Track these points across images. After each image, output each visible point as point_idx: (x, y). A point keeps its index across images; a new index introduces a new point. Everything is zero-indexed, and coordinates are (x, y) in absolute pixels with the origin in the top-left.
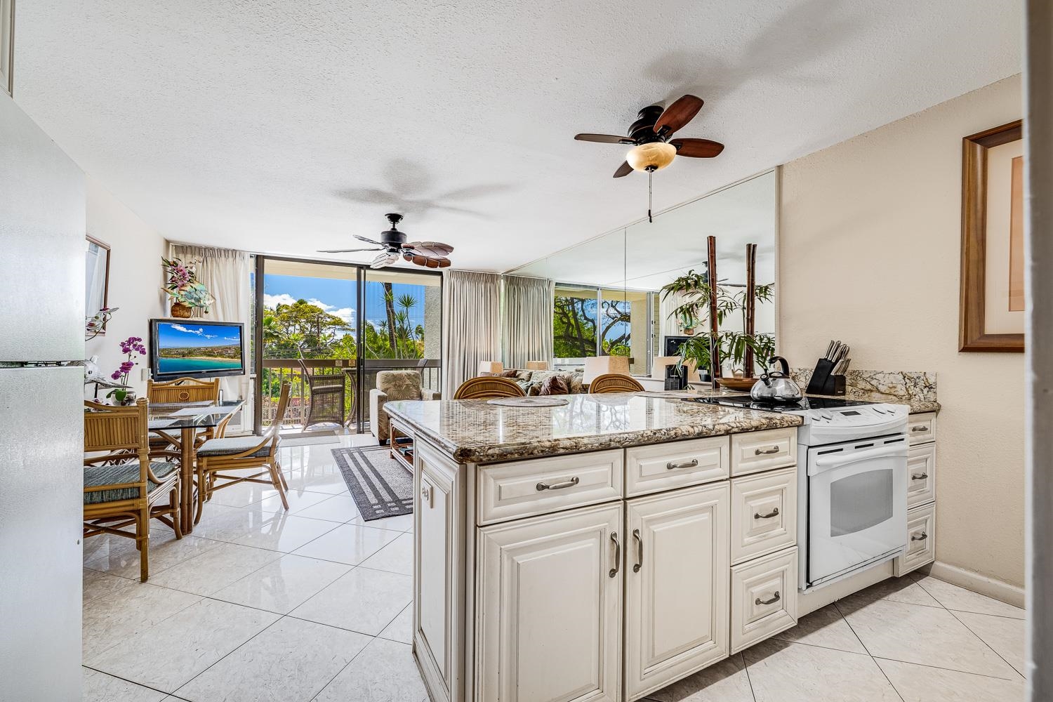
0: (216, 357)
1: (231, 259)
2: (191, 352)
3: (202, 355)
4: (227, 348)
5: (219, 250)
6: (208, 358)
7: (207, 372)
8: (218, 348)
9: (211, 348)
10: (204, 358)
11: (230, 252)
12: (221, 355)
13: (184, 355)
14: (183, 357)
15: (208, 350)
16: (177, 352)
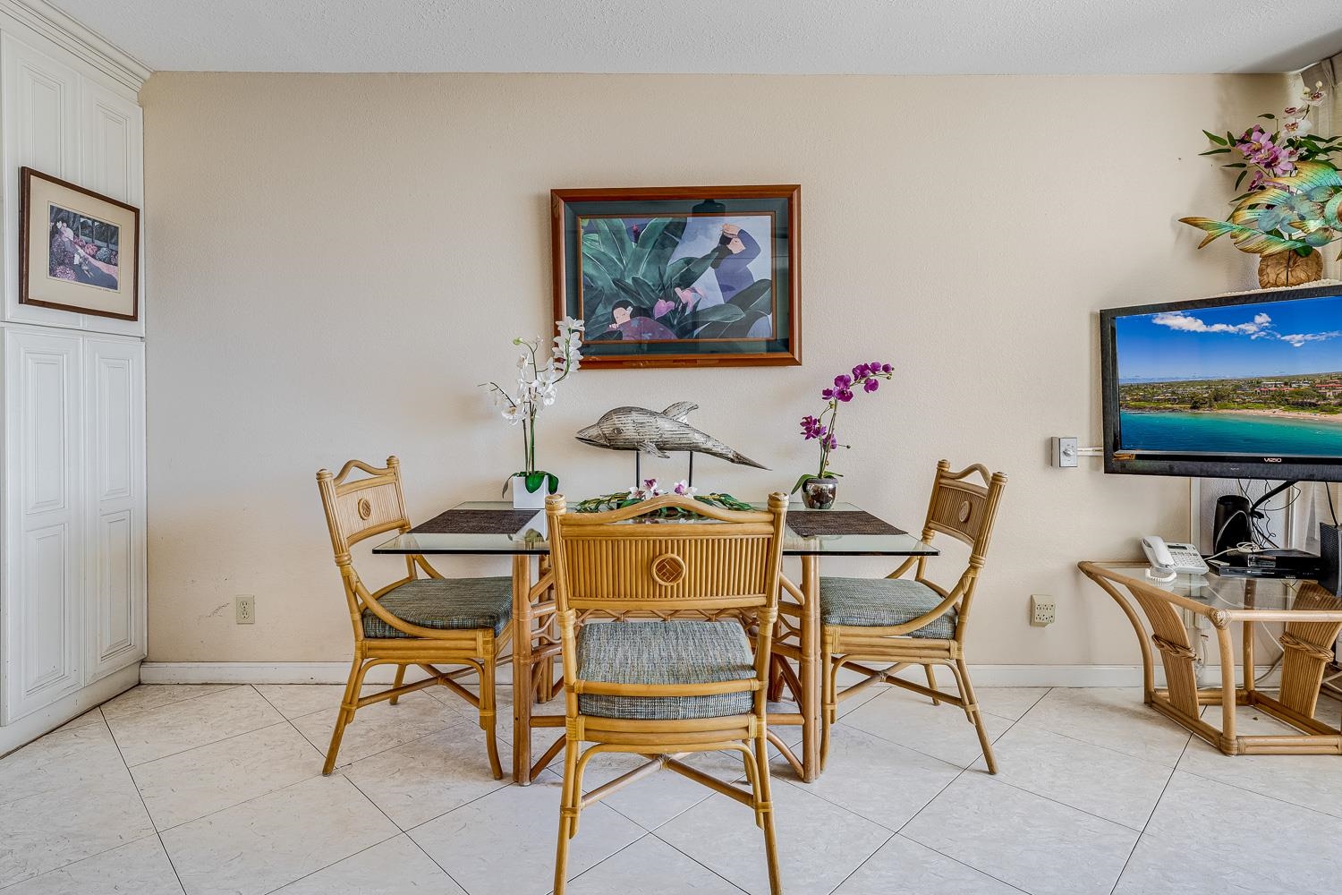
0: (1332, 411)
2: (1219, 395)
3: (1266, 403)
6: (1293, 414)
7: (1285, 461)
9: (1306, 378)
10: (1279, 412)
13: (1196, 402)
14: (1192, 408)
15: (1293, 385)
16: (1173, 393)
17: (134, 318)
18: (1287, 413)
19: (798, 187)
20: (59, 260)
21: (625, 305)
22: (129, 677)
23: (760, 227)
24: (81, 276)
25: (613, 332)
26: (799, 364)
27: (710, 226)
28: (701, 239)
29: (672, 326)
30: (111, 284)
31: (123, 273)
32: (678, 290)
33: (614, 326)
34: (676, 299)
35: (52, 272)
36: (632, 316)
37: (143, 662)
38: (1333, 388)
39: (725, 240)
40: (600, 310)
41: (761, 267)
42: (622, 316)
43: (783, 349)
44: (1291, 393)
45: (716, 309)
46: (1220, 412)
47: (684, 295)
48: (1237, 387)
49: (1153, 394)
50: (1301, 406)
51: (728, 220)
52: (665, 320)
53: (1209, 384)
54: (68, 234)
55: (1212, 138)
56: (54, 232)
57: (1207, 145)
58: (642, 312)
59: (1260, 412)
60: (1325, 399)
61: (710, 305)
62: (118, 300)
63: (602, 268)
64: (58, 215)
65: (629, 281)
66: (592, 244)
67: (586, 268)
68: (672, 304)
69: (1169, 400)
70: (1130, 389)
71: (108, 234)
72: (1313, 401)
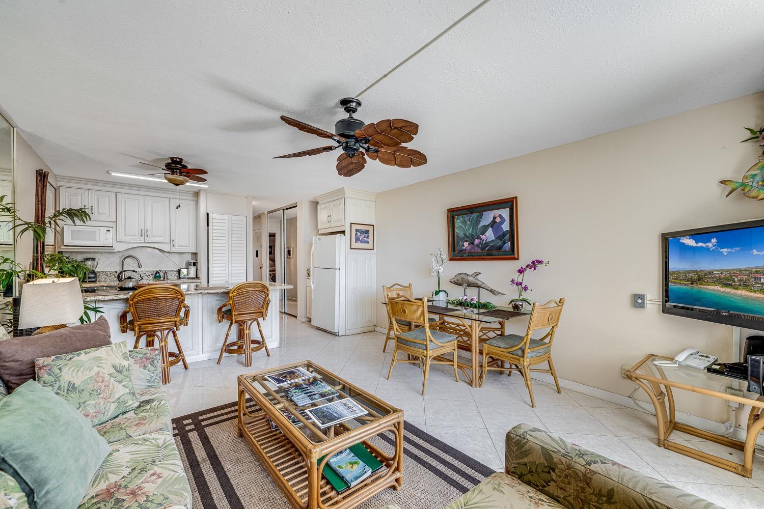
0: (737, 289)
2: (700, 278)
4: (757, 272)
6: (724, 289)
8: (741, 272)
9: (728, 271)
12: (746, 285)
13: (692, 281)
14: (691, 284)
15: (724, 274)
16: (685, 276)
17: (373, 249)
18: (722, 289)
19: (516, 198)
20: (357, 239)
21: (466, 241)
22: (372, 328)
23: (505, 213)
24: (362, 242)
25: (464, 249)
26: (518, 259)
27: (490, 214)
28: (488, 217)
29: (479, 247)
30: (368, 242)
31: (370, 240)
32: (481, 236)
33: (464, 248)
34: (481, 239)
35: (356, 242)
36: (469, 244)
37: (375, 326)
38: (737, 277)
39: (495, 218)
40: (460, 243)
41: (506, 227)
42: (466, 244)
43: (512, 254)
44: (724, 278)
45: (493, 241)
46: (701, 286)
47: (483, 237)
48: (705, 274)
49: (679, 276)
50: (727, 285)
51: (495, 211)
52: (477, 245)
53: (696, 272)
54: (359, 234)
55: (750, 130)
56: (356, 234)
57: (748, 135)
58: (472, 243)
59: (713, 287)
60: (735, 282)
61: (490, 240)
62: (369, 246)
63: (461, 230)
64: (357, 230)
65: (468, 234)
66: (458, 223)
67: (457, 231)
68: (479, 240)
69: (684, 279)
70: (674, 273)
71: (367, 232)
72: (731, 283)
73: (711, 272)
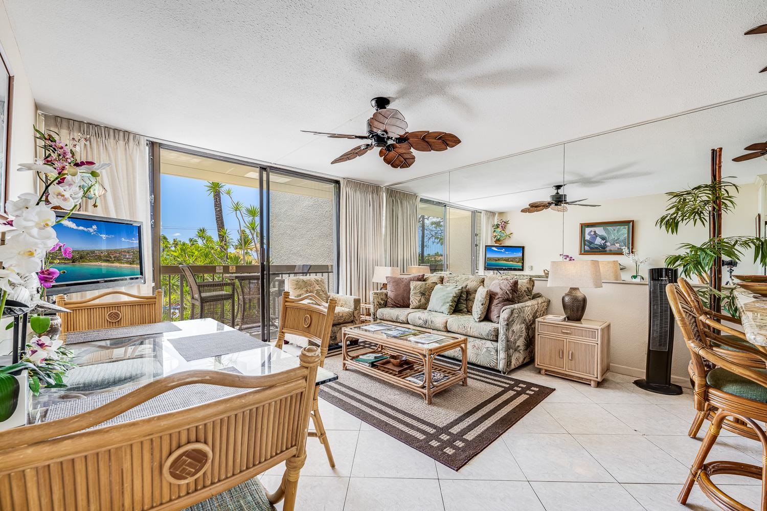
0: (113, 263)
1: (121, 143)
3: (96, 260)
5: (107, 128)
9: (106, 251)
11: (121, 134)
13: (74, 260)
14: (72, 262)
15: (103, 253)
18: (102, 264)
38: (113, 254)
44: (103, 256)
46: (82, 264)
48: (88, 254)
50: (105, 261)
53: (78, 252)
59: (95, 263)
60: (111, 258)
69: (63, 259)
72: (108, 259)
73: (93, 252)
